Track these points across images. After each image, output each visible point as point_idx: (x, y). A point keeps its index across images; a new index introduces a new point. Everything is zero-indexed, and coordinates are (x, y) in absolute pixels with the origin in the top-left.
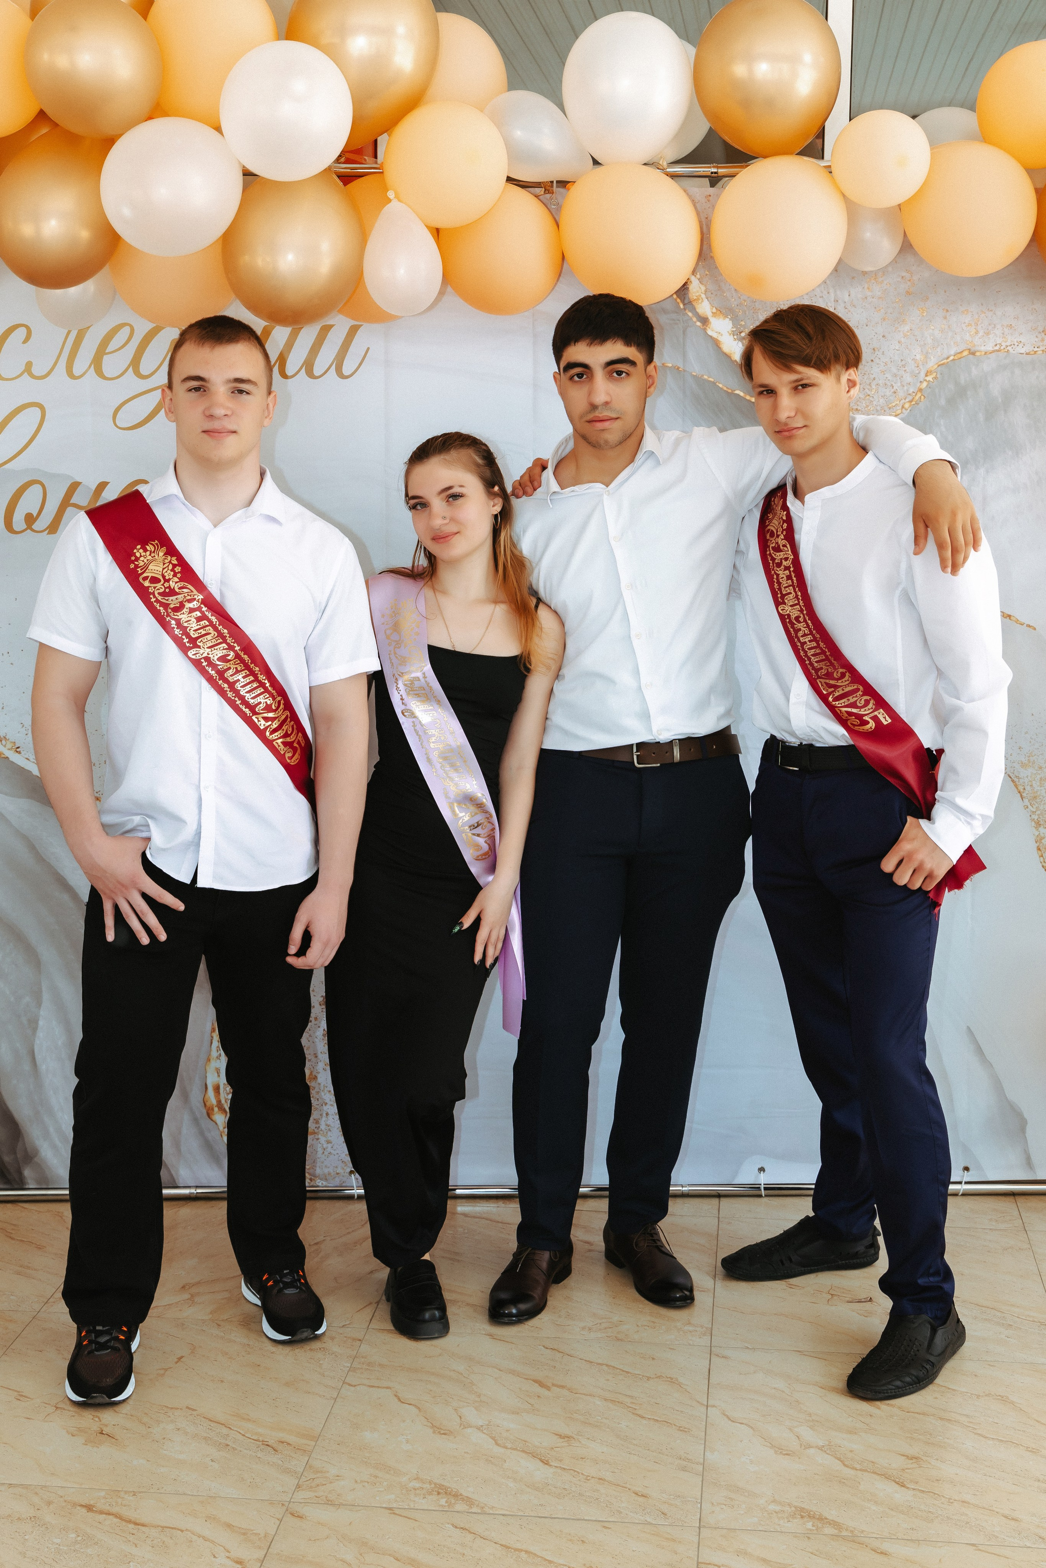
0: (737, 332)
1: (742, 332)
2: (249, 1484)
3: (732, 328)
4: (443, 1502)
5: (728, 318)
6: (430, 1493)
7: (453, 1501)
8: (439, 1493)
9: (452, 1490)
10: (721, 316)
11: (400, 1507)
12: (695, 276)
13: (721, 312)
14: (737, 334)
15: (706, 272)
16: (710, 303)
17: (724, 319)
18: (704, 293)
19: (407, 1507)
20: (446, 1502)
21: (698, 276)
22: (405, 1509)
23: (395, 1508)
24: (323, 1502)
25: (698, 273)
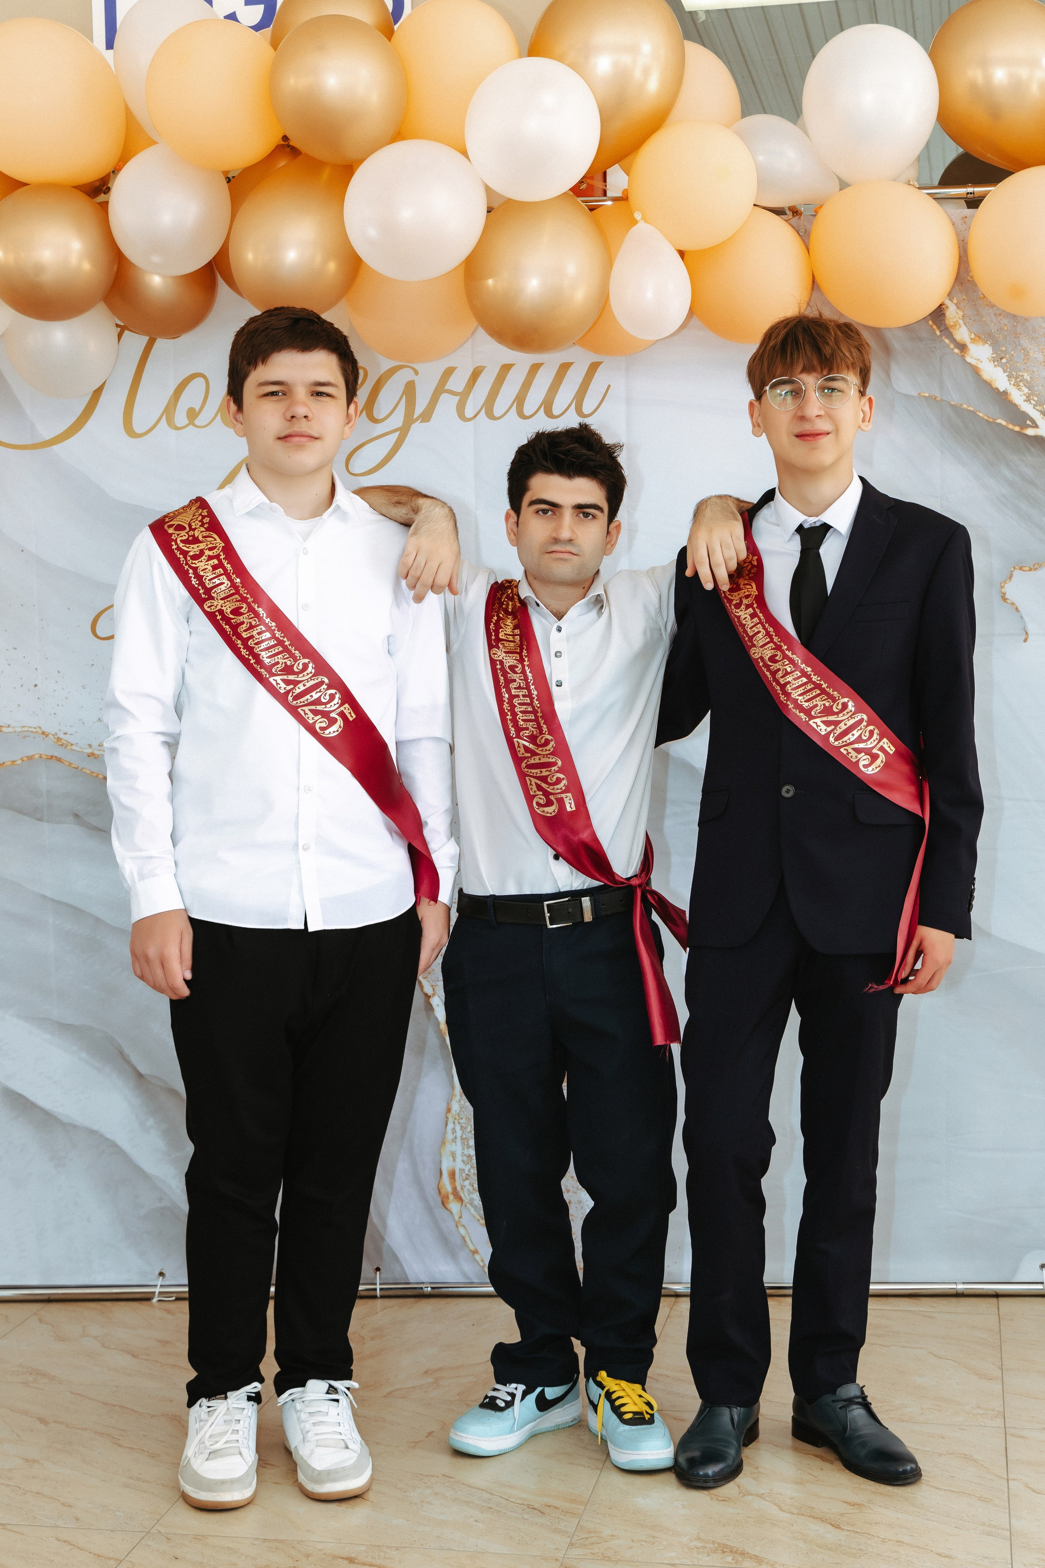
0: (997, 358)
1: (1003, 358)
2: (518, 1542)
3: (992, 354)
4: (729, 1559)
5: (988, 344)
6: (715, 1552)
7: (740, 1559)
8: (723, 1552)
9: (737, 1549)
10: (980, 343)
11: (683, 1563)
12: (952, 301)
13: (980, 338)
14: (998, 360)
15: (963, 297)
16: (968, 329)
17: (983, 345)
18: (961, 318)
19: (690, 1564)
20: (733, 1559)
21: (955, 301)
22: (689, 1565)
23: (677, 1564)
24: (600, 1558)
25: (955, 298)
